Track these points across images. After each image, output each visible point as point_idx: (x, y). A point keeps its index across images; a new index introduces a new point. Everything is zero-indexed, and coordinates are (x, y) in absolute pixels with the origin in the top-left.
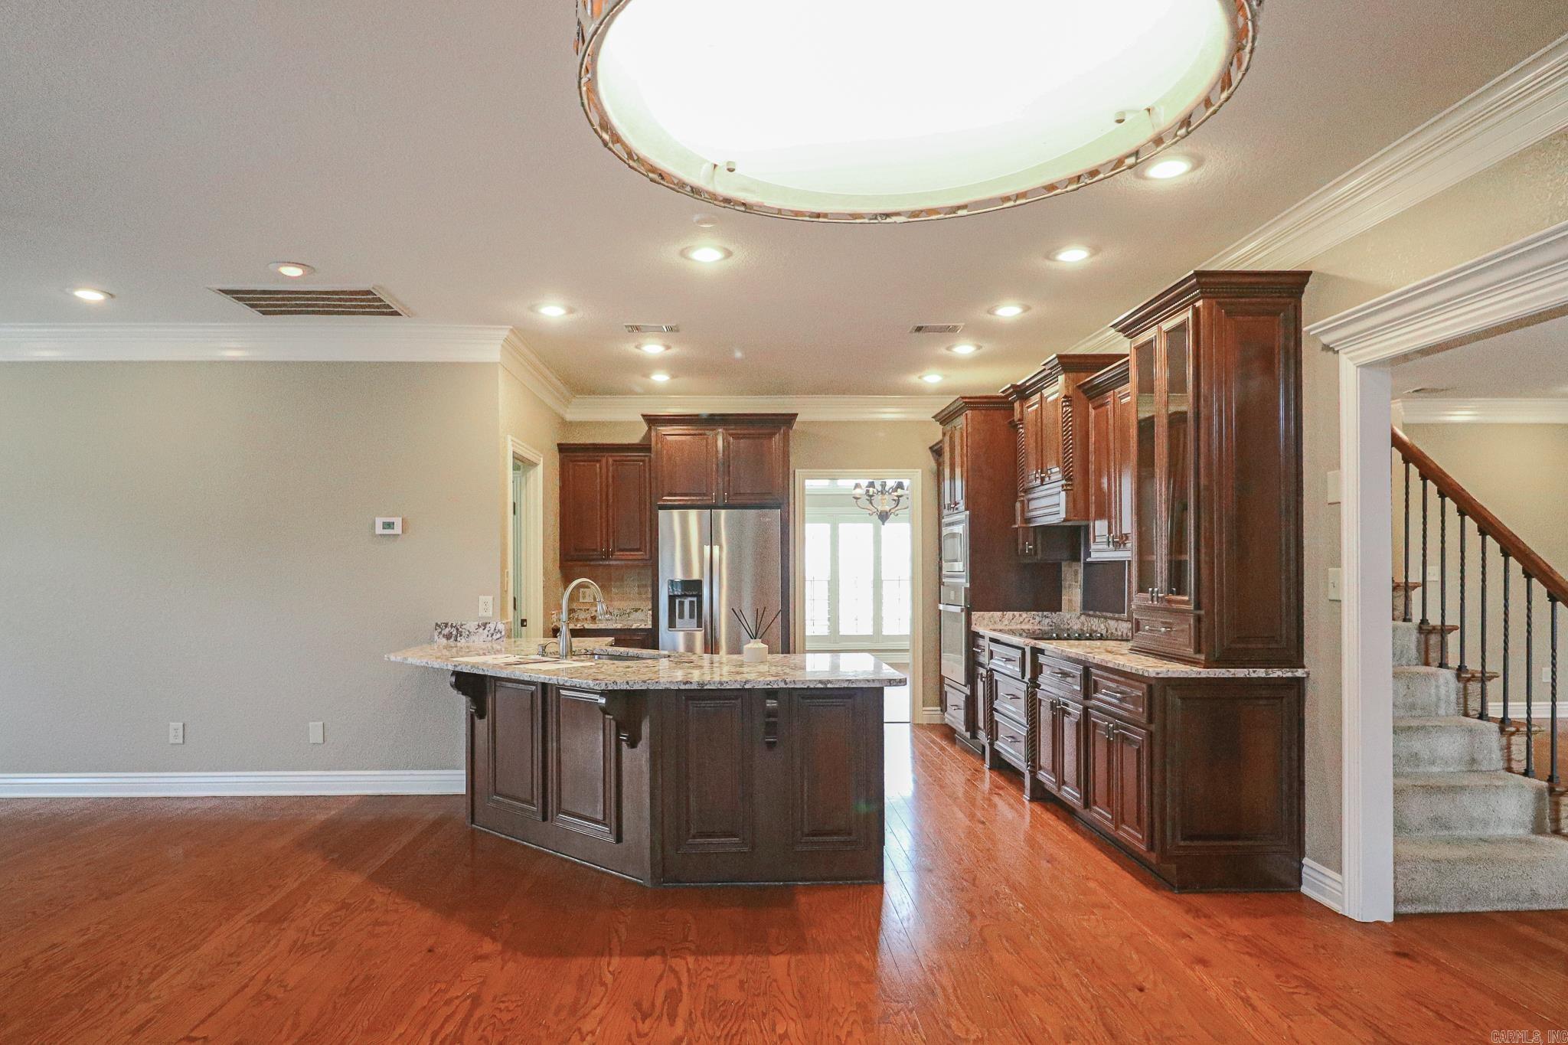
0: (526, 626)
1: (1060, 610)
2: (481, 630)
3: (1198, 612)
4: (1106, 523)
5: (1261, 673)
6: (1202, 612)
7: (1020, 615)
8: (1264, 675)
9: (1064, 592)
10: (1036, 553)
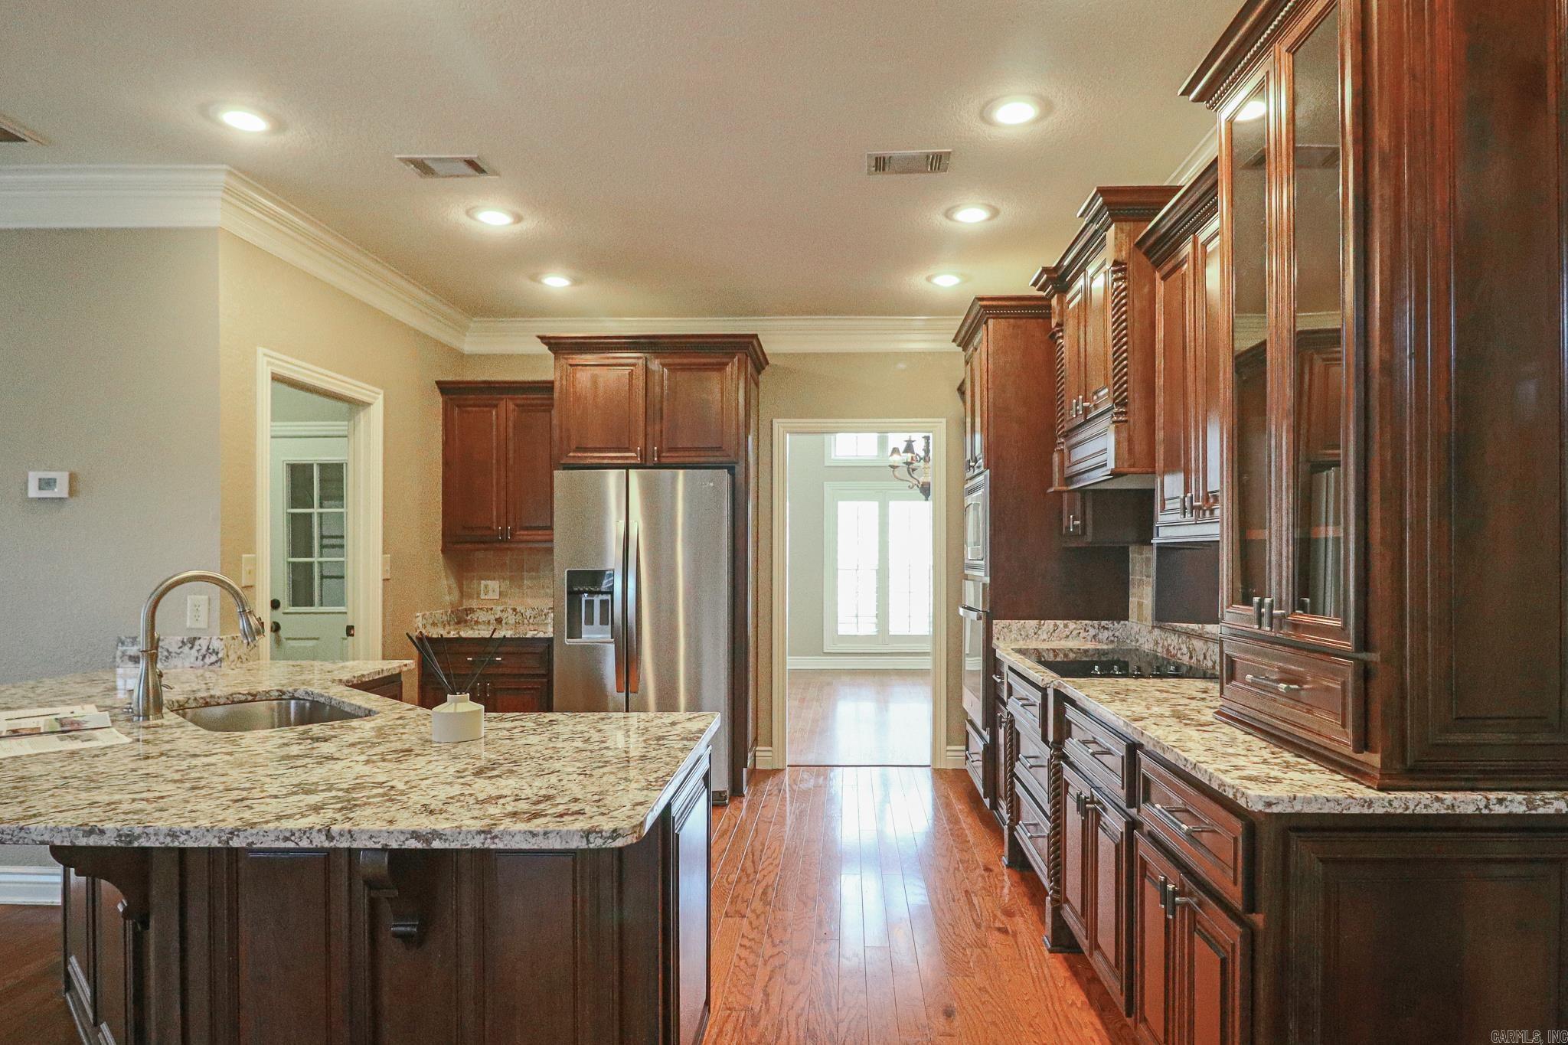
0: (353, 635)
1: (1126, 618)
2: (186, 649)
3: (1363, 656)
4: (1181, 477)
5: (1516, 803)
6: (1374, 657)
7: (1066, 626)
8: (1521, 809)
9: (1132, 591)
10: (1084, 533)
